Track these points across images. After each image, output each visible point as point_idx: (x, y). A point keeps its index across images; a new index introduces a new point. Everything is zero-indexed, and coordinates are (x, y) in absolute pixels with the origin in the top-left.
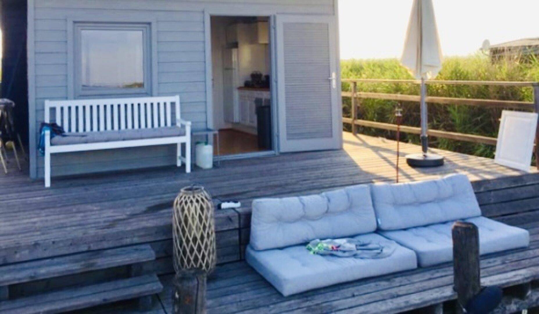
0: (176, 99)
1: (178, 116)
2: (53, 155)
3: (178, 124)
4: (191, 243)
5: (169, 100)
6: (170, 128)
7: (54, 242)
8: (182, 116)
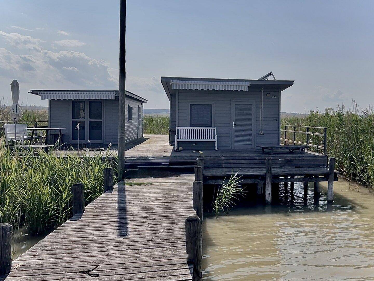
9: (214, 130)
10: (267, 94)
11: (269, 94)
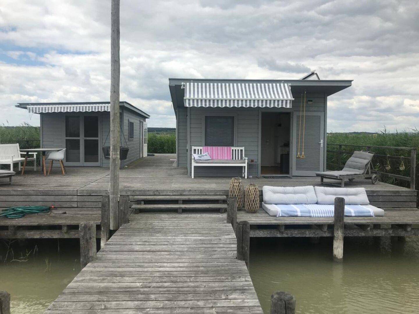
0: (243, 148)
1: (244, 156)
2: (195, 167)
3: (243, 159)
4: (252, 202)
5: (240, 148)
6: (240, 160)
7: (195, 191)
8: (245, 156)
9: (241, 150)
10: (309, 101)
11: (311, 101)
